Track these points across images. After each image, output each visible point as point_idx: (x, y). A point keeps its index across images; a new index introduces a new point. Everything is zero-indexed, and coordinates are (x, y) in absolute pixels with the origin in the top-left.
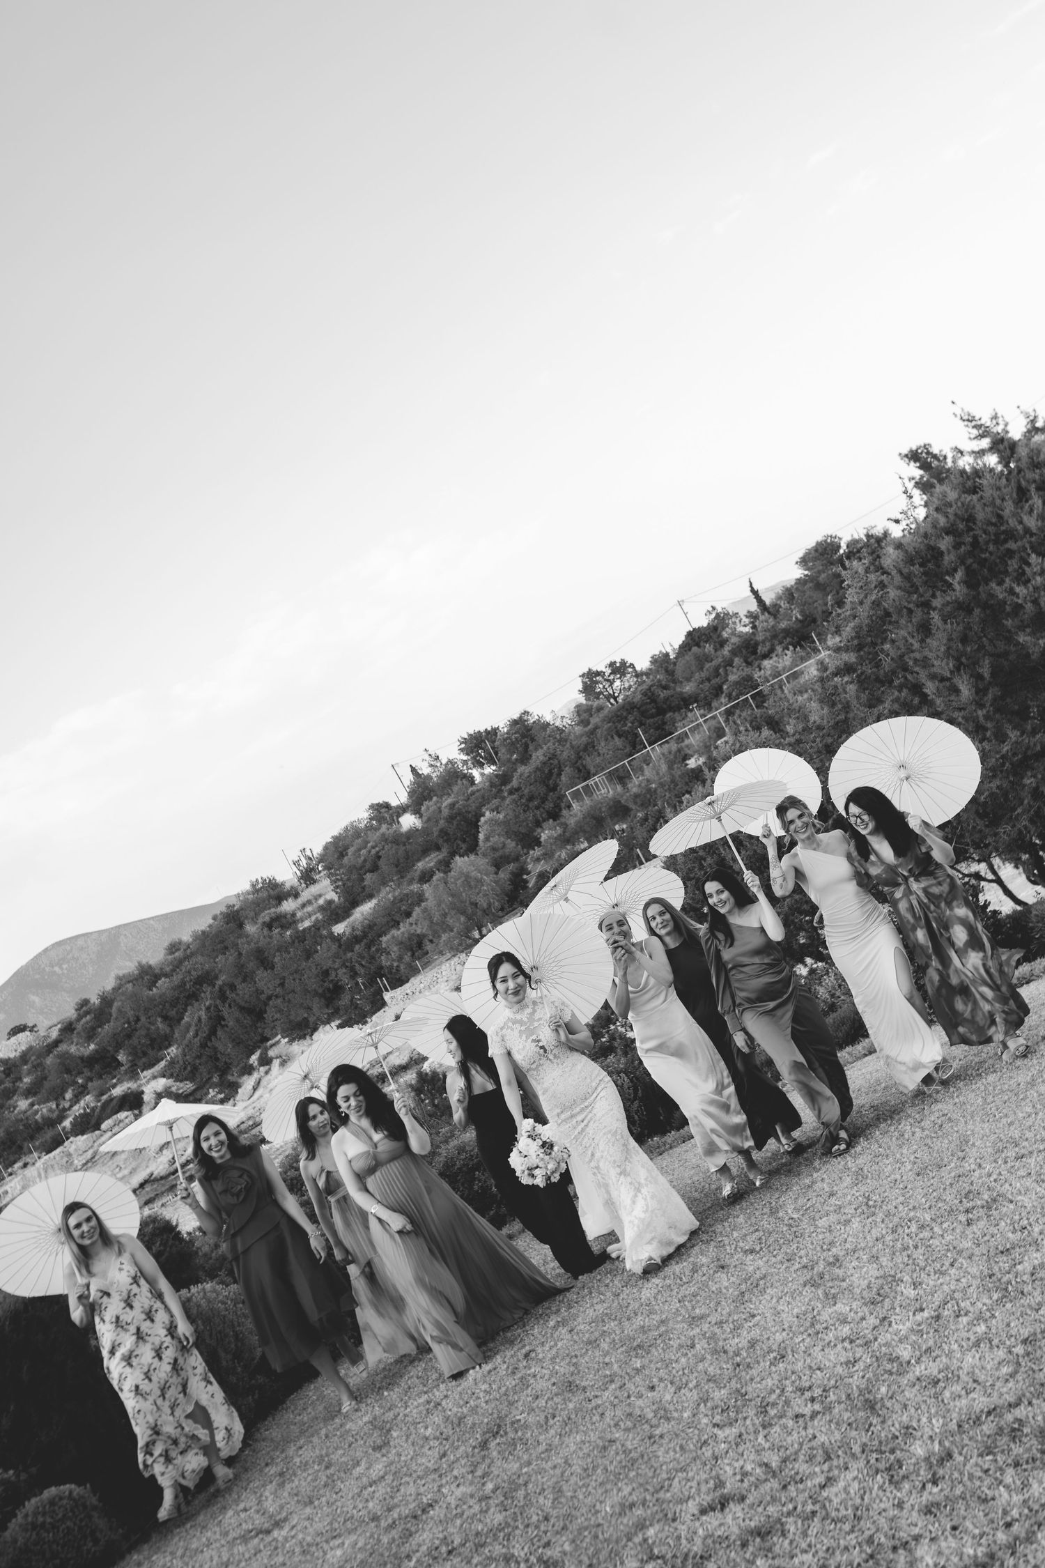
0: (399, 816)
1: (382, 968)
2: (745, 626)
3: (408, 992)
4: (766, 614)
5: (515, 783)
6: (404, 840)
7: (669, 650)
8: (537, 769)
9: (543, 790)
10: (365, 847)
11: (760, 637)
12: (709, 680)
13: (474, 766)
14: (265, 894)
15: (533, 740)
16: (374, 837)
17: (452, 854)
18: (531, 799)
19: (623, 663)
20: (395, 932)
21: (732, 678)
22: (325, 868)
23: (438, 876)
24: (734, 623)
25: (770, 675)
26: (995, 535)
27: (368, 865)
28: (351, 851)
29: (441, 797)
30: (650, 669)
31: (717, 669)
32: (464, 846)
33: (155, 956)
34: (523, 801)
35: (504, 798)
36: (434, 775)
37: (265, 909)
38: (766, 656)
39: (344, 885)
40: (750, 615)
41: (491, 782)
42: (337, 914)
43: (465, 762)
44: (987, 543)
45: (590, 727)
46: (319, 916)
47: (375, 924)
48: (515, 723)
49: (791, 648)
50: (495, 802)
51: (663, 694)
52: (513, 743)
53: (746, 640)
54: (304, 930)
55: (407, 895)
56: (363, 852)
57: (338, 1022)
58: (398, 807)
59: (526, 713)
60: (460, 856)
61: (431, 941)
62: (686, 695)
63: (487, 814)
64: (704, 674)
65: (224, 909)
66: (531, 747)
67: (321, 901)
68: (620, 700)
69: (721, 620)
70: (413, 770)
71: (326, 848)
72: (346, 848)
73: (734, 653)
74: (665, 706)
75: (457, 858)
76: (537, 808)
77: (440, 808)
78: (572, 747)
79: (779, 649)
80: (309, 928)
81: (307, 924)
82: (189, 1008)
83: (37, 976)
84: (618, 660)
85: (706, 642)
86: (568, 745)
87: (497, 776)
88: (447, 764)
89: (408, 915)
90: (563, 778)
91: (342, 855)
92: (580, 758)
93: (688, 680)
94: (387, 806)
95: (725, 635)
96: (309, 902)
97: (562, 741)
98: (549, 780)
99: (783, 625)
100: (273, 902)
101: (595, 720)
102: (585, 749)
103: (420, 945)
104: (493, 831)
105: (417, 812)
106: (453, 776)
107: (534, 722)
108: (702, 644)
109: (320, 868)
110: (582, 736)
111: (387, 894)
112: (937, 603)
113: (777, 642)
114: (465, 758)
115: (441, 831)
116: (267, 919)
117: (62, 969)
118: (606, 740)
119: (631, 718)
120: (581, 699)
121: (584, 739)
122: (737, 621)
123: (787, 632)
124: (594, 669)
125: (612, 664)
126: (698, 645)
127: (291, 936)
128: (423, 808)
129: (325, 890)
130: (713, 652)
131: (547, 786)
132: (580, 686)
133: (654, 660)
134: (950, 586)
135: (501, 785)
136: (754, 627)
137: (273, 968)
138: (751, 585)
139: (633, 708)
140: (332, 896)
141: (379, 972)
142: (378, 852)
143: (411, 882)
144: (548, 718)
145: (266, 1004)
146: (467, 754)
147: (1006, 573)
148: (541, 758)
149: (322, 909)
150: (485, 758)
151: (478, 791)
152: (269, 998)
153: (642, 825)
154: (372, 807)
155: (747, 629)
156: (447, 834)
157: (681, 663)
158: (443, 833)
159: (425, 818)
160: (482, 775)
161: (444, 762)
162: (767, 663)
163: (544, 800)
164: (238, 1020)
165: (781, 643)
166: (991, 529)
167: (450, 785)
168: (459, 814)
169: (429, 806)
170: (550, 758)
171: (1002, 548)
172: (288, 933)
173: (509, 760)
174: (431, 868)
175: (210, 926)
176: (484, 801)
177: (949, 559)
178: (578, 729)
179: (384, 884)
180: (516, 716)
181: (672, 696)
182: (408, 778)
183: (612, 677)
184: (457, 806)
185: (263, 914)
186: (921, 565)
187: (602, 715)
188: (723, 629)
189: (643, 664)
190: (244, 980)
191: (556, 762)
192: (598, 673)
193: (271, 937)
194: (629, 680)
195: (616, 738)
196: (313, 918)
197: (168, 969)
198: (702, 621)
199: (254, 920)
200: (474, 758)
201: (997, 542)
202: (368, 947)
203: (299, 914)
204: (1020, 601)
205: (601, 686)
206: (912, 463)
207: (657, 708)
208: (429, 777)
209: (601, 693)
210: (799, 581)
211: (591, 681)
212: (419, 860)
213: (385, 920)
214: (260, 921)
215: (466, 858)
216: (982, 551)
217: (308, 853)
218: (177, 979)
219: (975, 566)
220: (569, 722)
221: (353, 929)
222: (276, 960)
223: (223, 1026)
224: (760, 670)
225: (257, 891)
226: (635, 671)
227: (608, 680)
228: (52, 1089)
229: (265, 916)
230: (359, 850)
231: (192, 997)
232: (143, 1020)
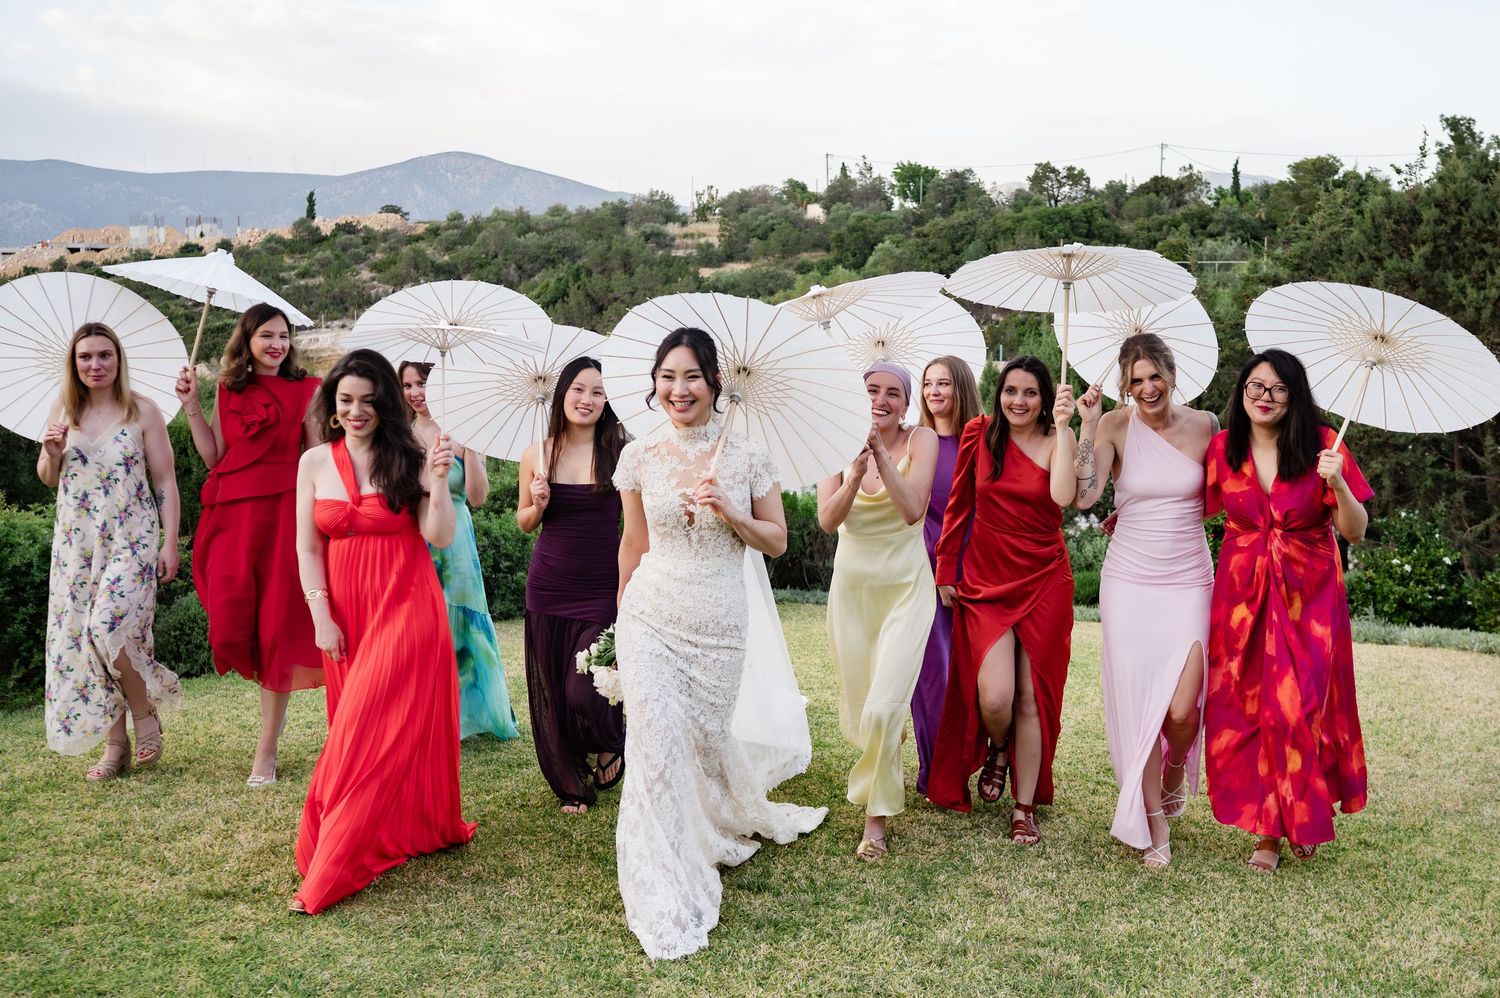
0: (809, 203)
2: (1210, 199)
4: (1235, 197)
5: (926, 228)
6: (802, 226)
7: (1129, 184)
8: (952, 226)
9: (947, 248)
10: (765, 214)
11: (1216, 216)
12: (1149, 230)
13: (899, 195)
14: (657, 207)
15: (963, 199)
16: (779, 209)
17: (838, 261)
18: (932, 250)
19: (1081, 173)
21: (1171, 239)
22: (722, 213)
24: (1201, 191)
25: (1206, 255)
26: (1479, 230)
27: (759, 231)
28: (751, 210)
29: (855, 205)
30: (1102, 192)
31: (1161, 224)
32: (852, 260)
33: (537, 209)
34: (925, 248)
35: (908, 237)
36: (859, 183)
37: (650, 221)
38: (1212, 236)
39: (730, 237)
40: (1220, 191)
41: (905, 216)
42: (710, 259)
43: (893, 186)
44: (1468, 234)
45: (1020, 214)
46: (695, 252)
47: (739, 286)
48: (956, 175)
49: (1239, 240)
50: (900, 236)
51: (1101, 220)
52: (943, 192)
53: (1203, 211)
54: (675, 257)
55: (780, 275)
56: (762, 217)
58: (813, 194)
59: (970, 171)
60: (845, 267)
62: (1121, 232)
63: (887, 242)
64: (1148, 223)
65: (616, 201)
66: (958, 204)
67: (702, 241)
68: (1060, 205)
69: (1191, 182)
70: (844, 169)
71: (731, 196)
72: (748, 206)
73: (1186, 217)
74: (1096, 232)
75: (840, 267)
77: (848, 215)
78: (994, 224)
79: (1228, 236)
80: (681, 258)
81: (680, 253)
82: (544, 270)
84: (1078, 168)
85: (1166, 194)
86: (991, 220)
87: (914, 214)
88: (876, 179)
90: (971, 247)
91: (742, 210)
92: (996, 237)
93: (1131, 219)
94: (803, 188)
95: (1187, 197)
96: (692, 236)
97: (988, 214)
98: (958, 241)
99: (1244, 216)
100: (662, 219)
101: (1027, 211)
102: (1004, 232)
104: (884, 260)
105: (827, 208)
106: (875, 193)
107: (973, 184)
108: (1161, 194)
109: (717, 211)
110: (1008, 219)
111: (763, 265)
112: (1389, 264)
113: (1229, 228)
114: (895, 182)
115: (839, 235)
116: (648, 231)
117: (454, 178)
118: (1028, 234)
119: (1061, 226)
120: (1026, 186)
121: (1008, 223)
122: (1205, 190)
123: (1243, 224)
124: (1052, 165)
125: (1071, 169)
126: (1157, 193)
127: (661, 256)
128: (834, 207)
129: (711, 233)
130: (1167, 206)
131: (953, 247)
132: (1031, 174)
133: (1111, 186)
134: (1411, 254)
135: (913, 224)
136: (1217, 204)
137: (632, 275)
138: (1237, 163)
139: (1067, 219)
140: (715, 241)
142: (774, 224)
143: (789, 266)
144: (987, 187)
145: (610, 303)
146: (899, 181)
147: (1468, 270)
148: (962, 219)
149: (700, 247)
150: (912, 193)
151: (890, 218)
152: (616, 299)
153: (1016, 326)
154: (790, 181)
155: (1210, 203)
156: (842, 241)
157: (1133, 201)
158: (840, 239)
159: (831, 217)
160: (902, 206)
161: (875, 176)
162: (1209, 242)
164: (579, 304)
165: (1233, 231)
166: (1479, 223)
167: (868, 199)
168: (862, 229)
169: (840, 208)
170: (969, 224)
171: (1478, 245)
172: (660, 253)
173: (932, 206)
174: (813, 264)
175: (597, 209)
176: (890, 230)
177: (1423, 230)
178: (1008, 212)
179: (765, 255)
180: (960, 170)
181: (1108, 227)
182: (836, 173)
183: (1064, 181)
184: (864, 221)
185: (647, 224)
186: (1396, 222)
187: (1036, 209)
188: (1189, 191)
189: (1098, 183)
190: (602, 272)
191: (972, 230)
192: (1054, 171)
193: (644, 248)
194: (1078, 192)
195: (1037, 236)
196: (688, 251)
197: (542, 227)
198: (1174, 174)
199: (637, 225)
200: (902, 187)
201: (1476, 237)
203: (678, 241)
204: (1464, 302)
205: (1050, 183)
206: (1448, 131)
207: (1089, 230)
208: (854, 182)
209: (1046, 189)
210: (1282, 184)
211: (1044, 173)
212: (806, 251)
214: (642, 228)
215: (848, 271)
216: (1459, 239)
217: (713, 192)
218: (546, 239)
219: (1444, 249)
220: (1004, 200)
221: (717, 280)
222: (638, 270)
223: (564, 301)
224: (1201, 245)
225: (653, 201)
226: (1088, 186)
227: (1059, 182)
228: (395, 276)
229: (648, 227)
230: (759, 214)
231: (552, 262)
232: (500, 258)
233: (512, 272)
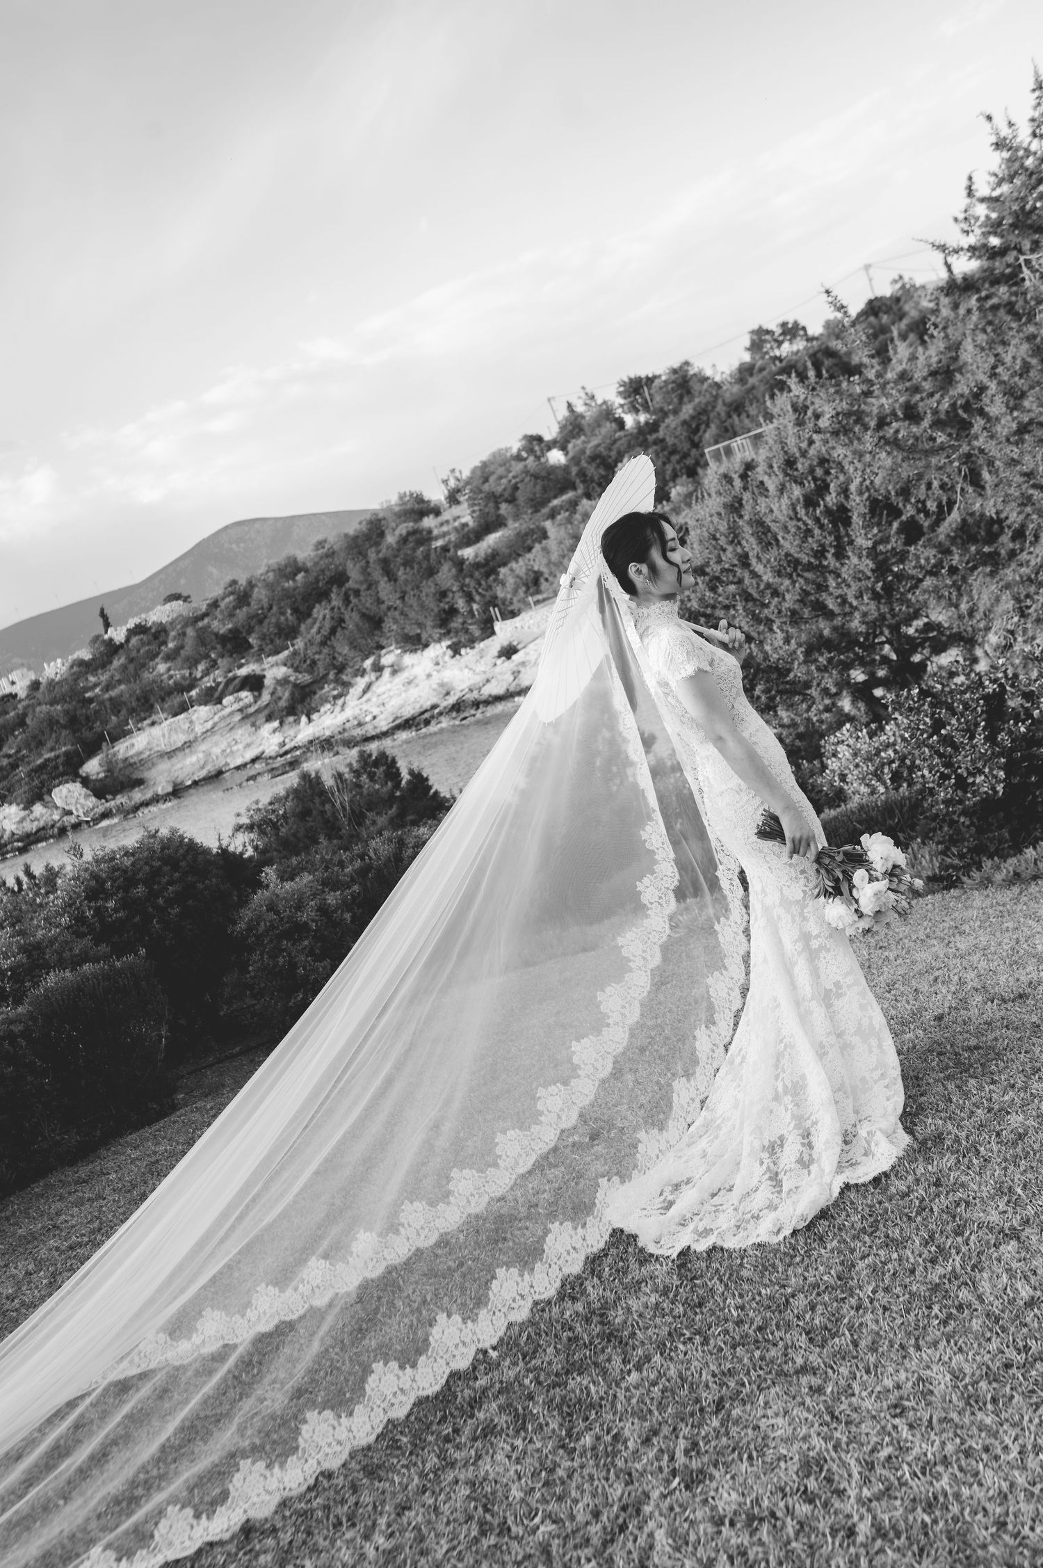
0: (547, 450)
1: (496, 598)
2: (928, 300)
3: (518, 625)
5: (661, 434)
6: (547, 475)
8: (684, 423)
9: (686, 446)
10: (506, 477)
13: (629, 412)
14: (409, 507)
15: (689, 392)
16: (518, 467)
18: (673, 452)
19: (796, 324)
20: (513, 565)
22: (470, 491)
23: (564, 515)
24: (918, 296)
27: (506, 495)
28: (493, 478)
29: (588, 436)
30: (822, 334)
33: (303, 551)
36: (586, 414)
37: (406, 522)
39: (480, 510)
41: (639, 430)
42: (469, 538)
43: (621, 406)
45: (748, 385)
46: (452, 537)
47: (497, 555)
48: (674, 372)
52: (668, 393)
54: (436, 548)
55: (534, 529)
57: (449, 643)
58: (548, 441)
59: (687, 363)
61: (547, 580)
65: (369, 517)
66: (686, 399)
67: (456, 524)
68: (786, 362)
69: (906, 292)
70: (569, 407)
71: (474, 471)
72: (490, 474)
75: (583, 500)
76: (678, 462)
77: (585, 447)
80: (441, 547)
81: (440, 543)
82: (317, 605)
83: (216, 550)
84: (791, 321)
85: (885, 313)
86: (721, 401)
87: (648, 424)
88: (602, 405)
89: (530, 549)
90: (708, 435)
91: (485, 480)
92: (729, 416)
94: (539, 439)
95: (906, 308)
96: (446, 523)
97: (717, 397)
98: (693, 434)
100: (416, 517)
101: (752, 381)
102: (736, 409)
103: (536, 582)
105: (564, 449)
106: (605, 417)
107: (693, 374)
108: (881, 314)
109: (466, 491)
110: (736, 393)
111: (516, 526)
114: (621, 401)
115: (581, 470)
116: (404, 532)
117: (237, 548)
118: (758, 402)
120: (746, 357)
121: (738, 397)
122: (921, 294)
124: (765, 327)
125: (784, 325)
126: (877, 315)
127: (423, 553)
128: (570, 446)
129: (464, 513)
131: (690, 441)
132: (748, 344)
133: (826, 327)
135: (648, 433)
137: (396, 580)
140: (467, 519)
141: (493, 602)
142: (516, 484)
143: (540, 517)
144: (708, 372)
145: (386, 615)
146: (624, 398)
148: (691, 411)
149: (456, 529)
150: (640, 405)
151: (626, 436)
152: (389, 609)
154: (525, 437)
155: (929, 304)
156: (585, 475)
158: (582, 473)
159: (569, 456)
160: (634, 421)
161: (599, 402)
163: (686, 456)
164: (357, 625)
167: (599, 426)
168: (599, 456)
169: (574, 445)
170: (699, 413)
172: (421, 549)
173: (661, 410)
174: (560, 507)
175: (357, 531)
178: (736, 389)
179: (517, 515)
180: (676, 365)
182: (562, 413)
183: (780, 338)
184: (600, 448)
185: (401, 527)
187: (762, 376)
188: (906, 302)
189: (816, 328)
190: (369, 588)
191: (704, 417)
192: (768, 332)
193: (405, 550)
194: (797, 344)
196: (446, 538)
197: (309, 565)
199: (393, 531)
200: (630, 403)
202: (487, 575)
203: (435, 532)
205: (768, 346)
208: (581, 415)
209: (767, 353)
211: (760, 339)
212: (555, 497)
213: (507, 551)
214: (397, 532)
217: (458, 474)
220: (728, 379)
221: (476, 556)
223: (342, 628)
225: (404, 504)
226: (806, 334)
227: (776, 341)
228: (187, 659)
229: (403, 529)
230: (501, 478)
231: (323, 595)
232: (275, 609)
233: (290, 617)
